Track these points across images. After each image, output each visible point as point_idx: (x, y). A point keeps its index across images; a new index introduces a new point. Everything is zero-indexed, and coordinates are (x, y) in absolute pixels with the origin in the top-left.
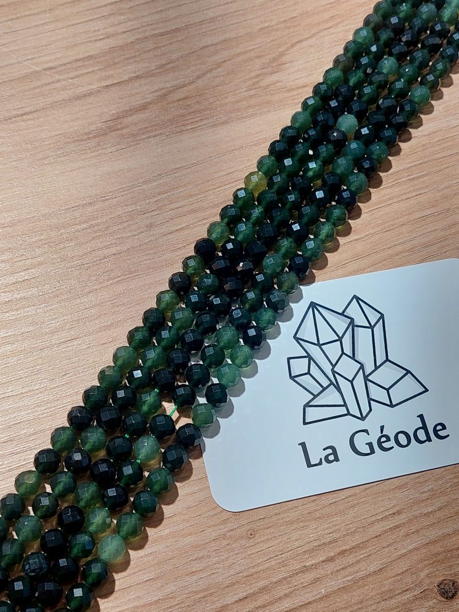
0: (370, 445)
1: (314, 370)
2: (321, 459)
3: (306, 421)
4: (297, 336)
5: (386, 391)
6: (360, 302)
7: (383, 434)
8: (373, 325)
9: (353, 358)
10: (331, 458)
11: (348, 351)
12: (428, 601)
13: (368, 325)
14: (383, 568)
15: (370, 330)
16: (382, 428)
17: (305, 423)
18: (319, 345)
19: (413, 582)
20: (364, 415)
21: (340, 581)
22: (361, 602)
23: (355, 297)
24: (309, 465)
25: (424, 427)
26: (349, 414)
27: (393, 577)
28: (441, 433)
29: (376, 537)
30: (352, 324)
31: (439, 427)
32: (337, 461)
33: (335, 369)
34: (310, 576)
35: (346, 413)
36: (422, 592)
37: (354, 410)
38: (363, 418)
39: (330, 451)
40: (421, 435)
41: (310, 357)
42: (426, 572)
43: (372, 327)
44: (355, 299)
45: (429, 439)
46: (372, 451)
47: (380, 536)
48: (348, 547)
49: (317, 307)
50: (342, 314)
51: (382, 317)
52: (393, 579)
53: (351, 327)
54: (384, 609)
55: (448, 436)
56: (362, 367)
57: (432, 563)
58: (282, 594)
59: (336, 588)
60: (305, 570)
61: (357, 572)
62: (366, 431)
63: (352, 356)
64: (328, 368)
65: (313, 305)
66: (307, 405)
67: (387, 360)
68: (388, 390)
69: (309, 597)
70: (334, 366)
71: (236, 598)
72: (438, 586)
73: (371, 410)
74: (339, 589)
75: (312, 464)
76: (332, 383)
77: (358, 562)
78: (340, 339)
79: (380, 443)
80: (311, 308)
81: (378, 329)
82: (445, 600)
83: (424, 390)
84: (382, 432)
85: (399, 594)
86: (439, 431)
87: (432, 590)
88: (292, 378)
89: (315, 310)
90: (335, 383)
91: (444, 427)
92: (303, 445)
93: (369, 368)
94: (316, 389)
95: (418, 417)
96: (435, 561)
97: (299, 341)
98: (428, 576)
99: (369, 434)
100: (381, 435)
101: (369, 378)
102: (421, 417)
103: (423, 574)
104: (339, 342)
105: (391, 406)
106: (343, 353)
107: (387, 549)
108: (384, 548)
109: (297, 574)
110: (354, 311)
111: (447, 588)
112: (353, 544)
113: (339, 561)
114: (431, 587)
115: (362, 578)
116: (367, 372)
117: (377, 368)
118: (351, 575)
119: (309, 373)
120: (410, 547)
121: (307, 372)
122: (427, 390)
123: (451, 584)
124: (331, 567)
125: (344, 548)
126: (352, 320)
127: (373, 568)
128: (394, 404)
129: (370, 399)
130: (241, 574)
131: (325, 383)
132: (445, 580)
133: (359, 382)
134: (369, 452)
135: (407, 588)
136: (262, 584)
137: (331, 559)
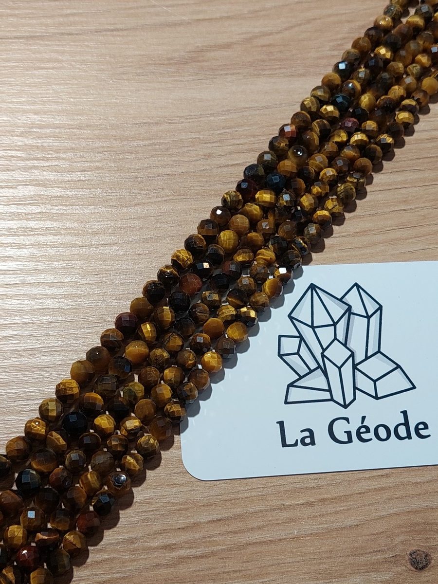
0: (349, 433)
1: (304, 351)
2: (297, 441)
3: (288, 401)
4: (292, 315)
5: (373, 383)
6: (360, 290)
7: (364, 424)
8: (369, 315)
9: (345, 345)
10: (308, 441)
11: (341, 336)
12: (397, 567)
13: (365, 315)
14: (360, 524)
15: (366, 320)
16: (364, 418)
17: (286, 402)
18: (313, 327)
19: (386, 545)
20: (347, 403)
21: (315, 527)
22: (331, 552)
23: (356, 285)
24: (284, 445)
25: (406, 424)
26: (332, 399)
27: (368, 535)
28: (422, 432)
29: (360, 493)
30: (349, 311)
31: (421, 426)
32: (312, 445)
33: (325, 354)
34: (286, 515)
35: (330, 398)
36: (393, 556)
37: (338, 397)
38: (345, 406)
39: (307, 434)
40: (402, 431)
41: (301, 338)
42: (401, 538)
43: (368, 317)
44: (355, 287)
45: (409, 436)
46: (350, 440)
47: (363, 493)
48: (329, 496)
49: (317, 289)
50: (341, 300)
51: (380, 308)
52: (367, 537)
53: (347, 314)
54: (351, 564)
55: (429, 436)
56: (352, 355)
57: (409, 532)
58: (255, 525)
59: (309, 532)
60: (283, 508)
61: (333, 522)
62: (347, 419)
63: (344, 342)
64: (318, 352)
65: (313, 287)
66: (291, 385)
67: (379, 352)
68: (375, 381)
69: (281, 534)
70: (324, 350)
71: (210, 518)
72: (411, 554)
73: (354, 399)
74: (311, 534)
75: (287, 444)
76: (319, 367)
77: (336, 513)
78: (335, 324)
79: (358, 433)
80: (310, 290)
81: (374, 320)
82: (415, 569)
83: (412, 386)
84: (362, 423)
85: (370, 553)
86: (421, 430)
87: (403, 557)
88: (281, 356)
89: (314, 292)
90: (323, 367)
91: (426, 427)
92: (281, 424)
93: (359, 357)
94: (303, 370)
95: (401, 412)
96: (413, 530)
97: (294, 320)
98: (402, 542)
99: (349, 423)
100: (361, 425)
101: (358, 367)
102: (405, 413)
103: (398, 540)
104: (333, 327)
105: (376, 397)
106: (335, 338)
107: (368, 508)
108: (365, 505)
109: (274, 510)
110: (353, 299)
111: (418, 558)
112: (336, 495)
113: (318, 507)
114: (403, 554)
115: (337, 530)
116: (357, 361)
117: (367, 358)
118: (327, 524)
119: (298, 353)
120: (391, 511)
121: (296, 352)
122: (414, 387)
123: (424, 555)
124: (308, 511)
125: (326, 496)
126: (350, 307)
127: (349, 522)
128: (379, 396)
129: (355, 388)
130: (220, 497)
131: (313, 365)
132: (418, 551)
133: (348, 369)
134: (347, 440)
135: (379, 549)
136: (238, 511)
137: (310, 504)
